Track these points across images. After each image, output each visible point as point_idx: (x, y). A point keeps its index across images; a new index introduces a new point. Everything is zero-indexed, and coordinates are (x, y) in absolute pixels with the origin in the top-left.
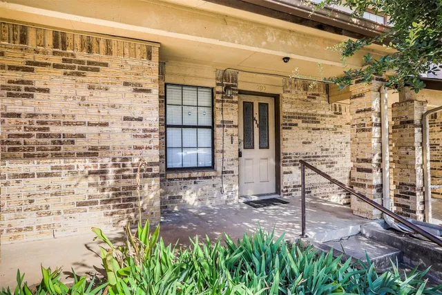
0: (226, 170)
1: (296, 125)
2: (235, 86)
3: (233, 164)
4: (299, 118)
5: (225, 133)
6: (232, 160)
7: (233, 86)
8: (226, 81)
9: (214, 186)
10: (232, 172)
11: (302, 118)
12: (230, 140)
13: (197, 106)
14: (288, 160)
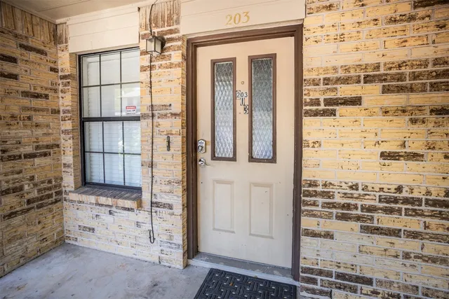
0: (159, 200)
1: (356, 101)
2: (176, 31)
3: (171, 192)
4: (368, 80)
5: (156, 129)
6: (169, 182)
7: (171, 32)
8: (157, 26)
9: (138, 224)
10: (170, 207)
11: (381, 78)
12: (166, 144)
13: (121, 84)
14: (320, 200)
